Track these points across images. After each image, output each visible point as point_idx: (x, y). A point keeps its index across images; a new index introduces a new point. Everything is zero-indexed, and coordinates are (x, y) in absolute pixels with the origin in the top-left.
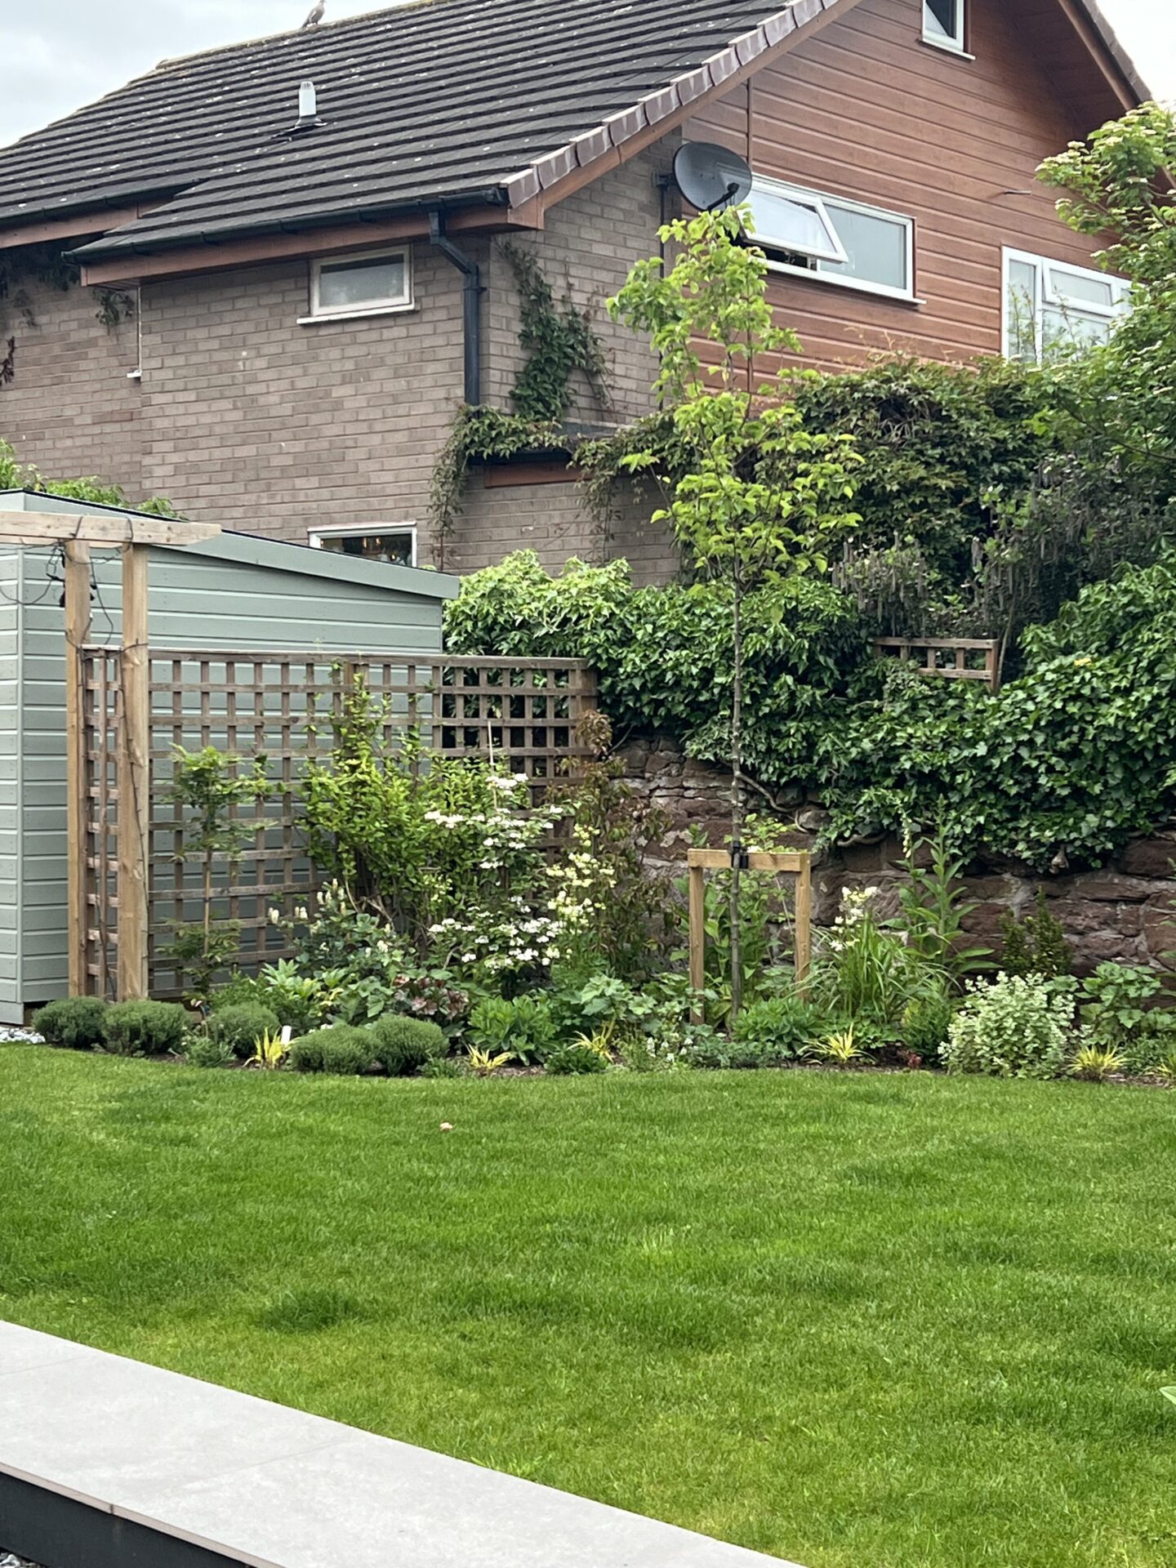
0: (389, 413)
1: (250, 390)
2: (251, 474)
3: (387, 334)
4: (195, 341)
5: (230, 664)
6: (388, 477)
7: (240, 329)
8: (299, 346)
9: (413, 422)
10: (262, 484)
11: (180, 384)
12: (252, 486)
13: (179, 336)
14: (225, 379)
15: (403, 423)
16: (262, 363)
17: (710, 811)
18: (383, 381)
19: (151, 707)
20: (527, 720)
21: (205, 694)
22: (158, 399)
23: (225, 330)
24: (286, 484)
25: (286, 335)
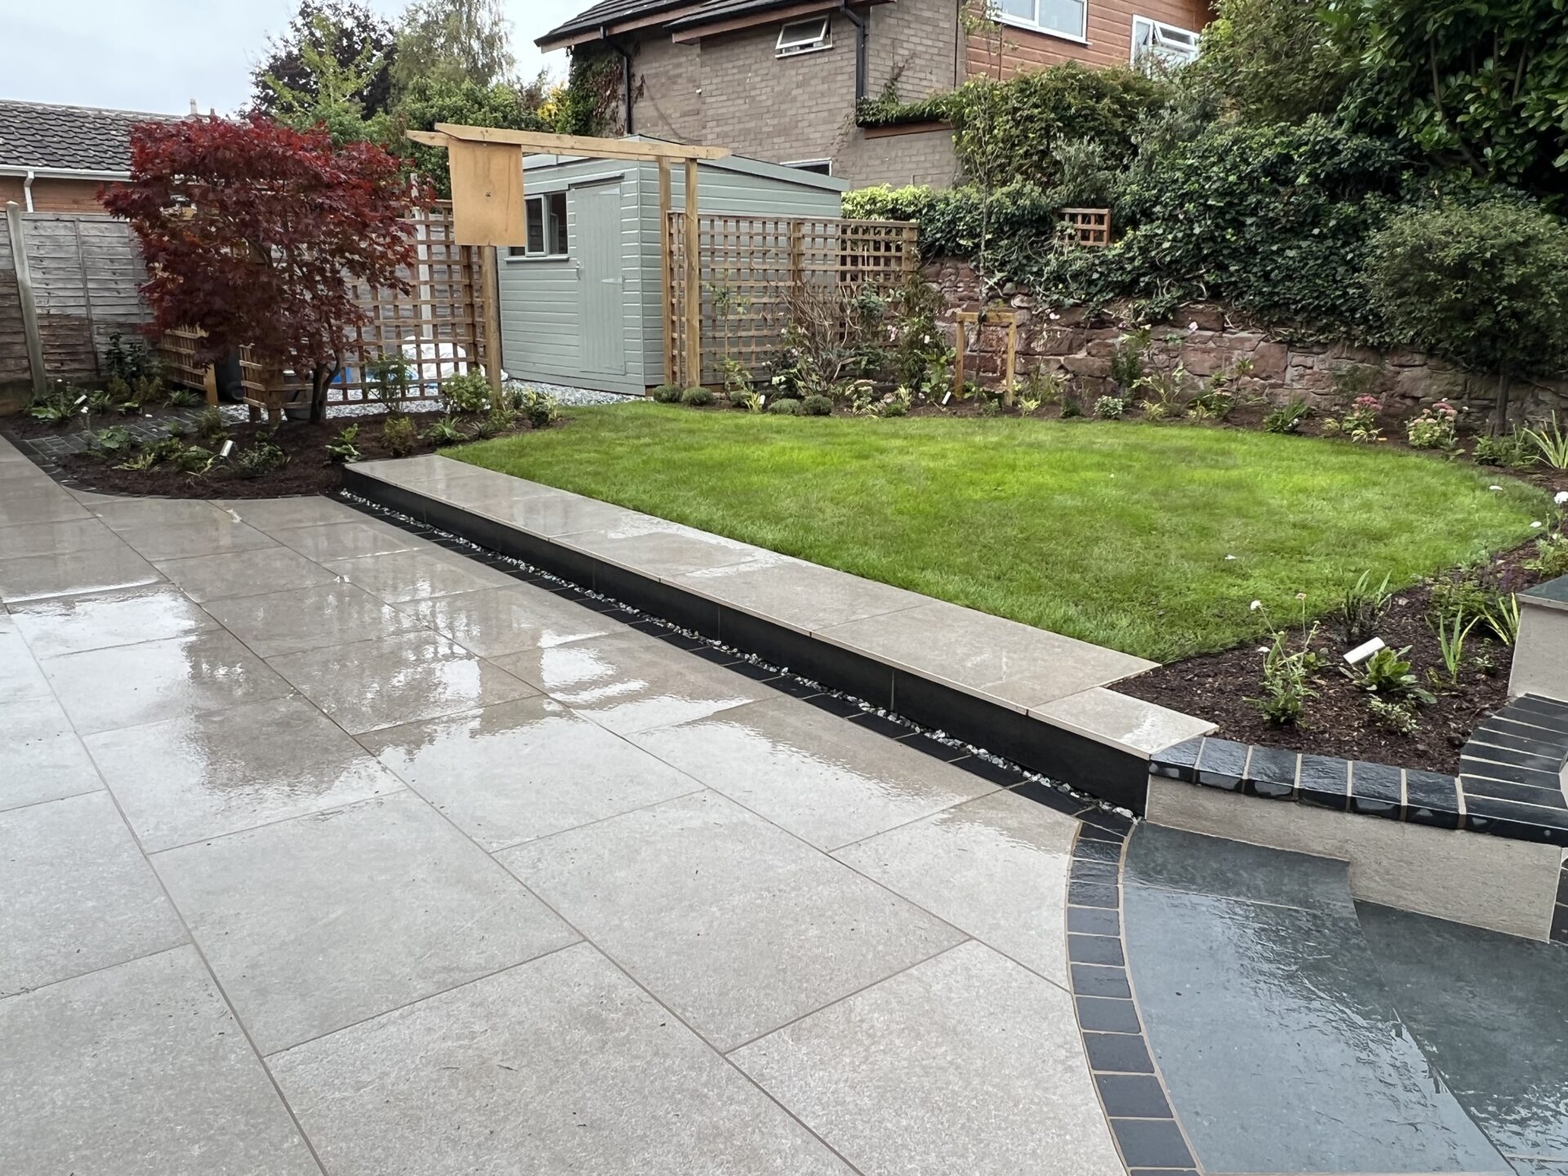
0: (819, 101)
1: (753, 93)
2: (752, 136)
3: (819, 61)
4: (727, 69)
5: (738, 222)
6: (818, 135)
7: (748, 62)
8: (776, 70)
9: (831, 106)
10: (758, 141)
11: (719, 92)
12: (753, 142)
13: (718, 67)
14: (740, 89)
15: (825, 107)
16: (758, 79)
17: (970, 298)
18: (817, 86)
19: (700, 244)
20: (882, 252)
21: (726, 236)
22: (709, 100)
23: (740, 63)
24: (769, 141)
25: (769, 64)
